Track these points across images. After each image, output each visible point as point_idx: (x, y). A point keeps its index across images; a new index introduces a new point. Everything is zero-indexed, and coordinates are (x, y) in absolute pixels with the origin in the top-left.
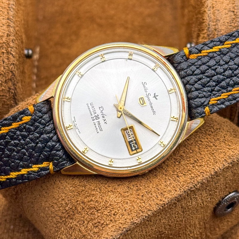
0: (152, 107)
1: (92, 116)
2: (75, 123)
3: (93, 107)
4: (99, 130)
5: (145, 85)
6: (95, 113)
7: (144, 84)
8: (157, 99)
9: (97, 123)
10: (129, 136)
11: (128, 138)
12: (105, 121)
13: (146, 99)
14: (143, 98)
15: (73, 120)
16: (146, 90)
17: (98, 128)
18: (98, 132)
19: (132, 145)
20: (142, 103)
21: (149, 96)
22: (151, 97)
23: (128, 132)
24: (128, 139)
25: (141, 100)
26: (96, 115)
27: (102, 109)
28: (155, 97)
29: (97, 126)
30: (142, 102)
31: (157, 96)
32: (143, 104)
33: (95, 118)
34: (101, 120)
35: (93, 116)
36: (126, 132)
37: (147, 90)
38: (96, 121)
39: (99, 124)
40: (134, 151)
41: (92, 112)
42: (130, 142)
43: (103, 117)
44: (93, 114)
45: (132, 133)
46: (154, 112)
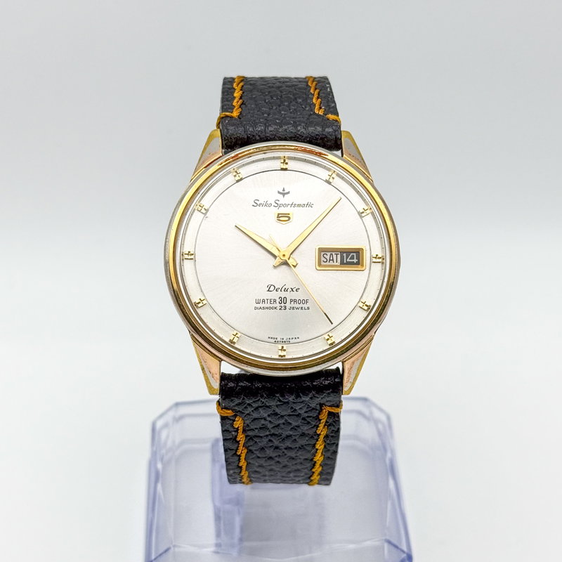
0: (299, 205)
1: (278, 308)
2: (279, 339)
3: (264, 301)
4: (305, 306)
5: (258, 203)
6: (275, 301)
7: (256, 204)
8: (288, 193)
9: (293, 305)
10: (333, 260)
11: (335, 263)
12: (294, 290)
13: (283, 210)
14: (279, 214)
15: (273, 341)
16: (267, 205)
17: (301, 305)
18: (308, 308)
19: (348, 260)
20: (287, 219)
21: (279, 203)
23: (325, 260)
24: (337, 264)
25: (281, 219)
26: (278, 300)
27: (272, 288)
28: (284, 194)
29: (297, 306)
30: (283, 218)
31: (284, 190)
32: (289, 218)
33: (283, 305)
34: (289, 296)
35: (278, 305)
36: (322, 263)
37: (268, 203)
38: (288, 305)
39: (295, 301)
40: (359, 260)
41: (271, 306)
42: (342, 263)
43: (286, 290)
44: (274, 305)
45: (329, 254)
46: (309, 205)
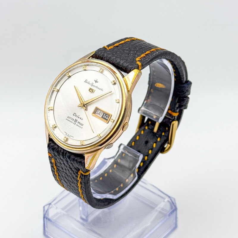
0: (99, 88)
2: (67, 134)
3: (70, 118)
4: (82, 126)
5: (87, 81)
6: (73, 120)
8: (98, 82)
10: (100, 114)
12: (81, 119)
13: (92, 88)
14: (90, 88)
15: (65, 134)
17: (80, 126)
18: (82, 128)
19: (105, 117)
20: (92, 91)
21: (93, 84)
22: (95, 84)
24: (100, 116)
28: (96, 82)
29: (79, 125)
30: (91, 90)
31: (97, 80)
32: (93, 91)
34: (79, 120)
35: (73, 122)
36: (96, 114)
37: (90, 83)
38: (76, 123)
39: (79, 123)
40: (108, 119)
41: (71, 121)
42: (102, 117)
43: (79, 118)
45: (100, 111)
46: (102, 90)
